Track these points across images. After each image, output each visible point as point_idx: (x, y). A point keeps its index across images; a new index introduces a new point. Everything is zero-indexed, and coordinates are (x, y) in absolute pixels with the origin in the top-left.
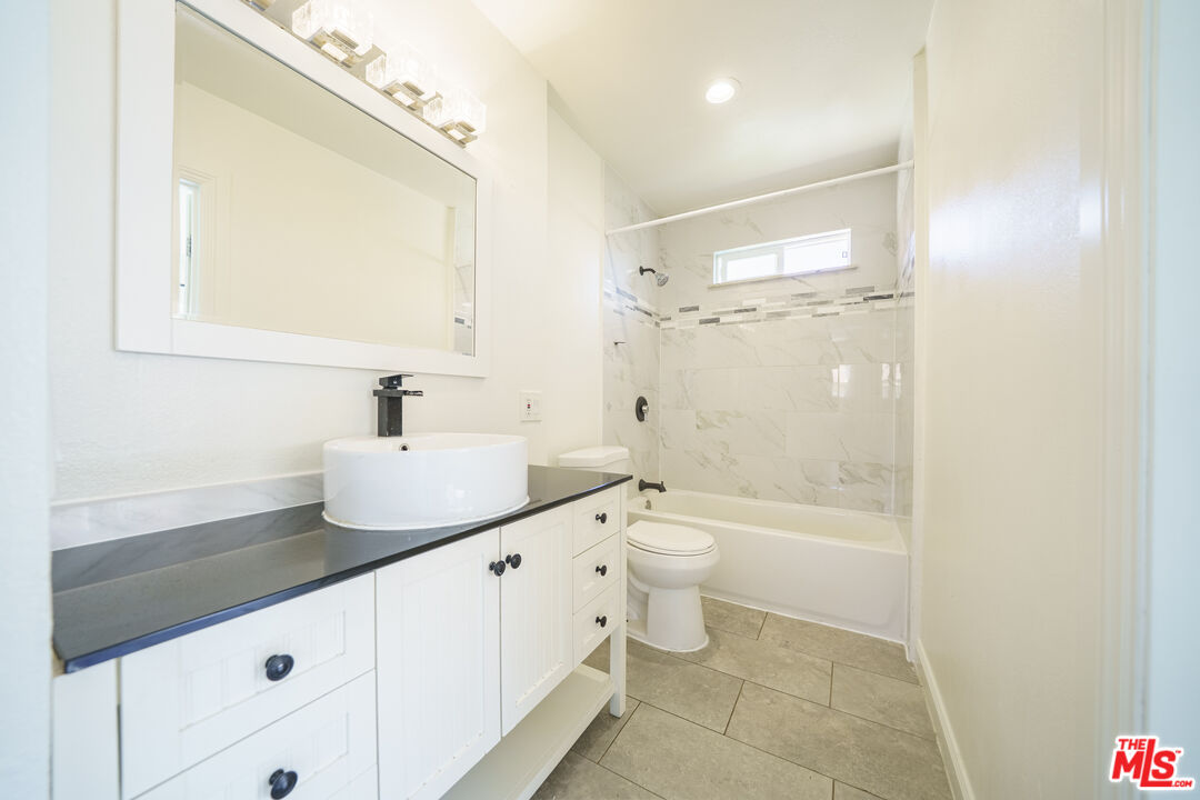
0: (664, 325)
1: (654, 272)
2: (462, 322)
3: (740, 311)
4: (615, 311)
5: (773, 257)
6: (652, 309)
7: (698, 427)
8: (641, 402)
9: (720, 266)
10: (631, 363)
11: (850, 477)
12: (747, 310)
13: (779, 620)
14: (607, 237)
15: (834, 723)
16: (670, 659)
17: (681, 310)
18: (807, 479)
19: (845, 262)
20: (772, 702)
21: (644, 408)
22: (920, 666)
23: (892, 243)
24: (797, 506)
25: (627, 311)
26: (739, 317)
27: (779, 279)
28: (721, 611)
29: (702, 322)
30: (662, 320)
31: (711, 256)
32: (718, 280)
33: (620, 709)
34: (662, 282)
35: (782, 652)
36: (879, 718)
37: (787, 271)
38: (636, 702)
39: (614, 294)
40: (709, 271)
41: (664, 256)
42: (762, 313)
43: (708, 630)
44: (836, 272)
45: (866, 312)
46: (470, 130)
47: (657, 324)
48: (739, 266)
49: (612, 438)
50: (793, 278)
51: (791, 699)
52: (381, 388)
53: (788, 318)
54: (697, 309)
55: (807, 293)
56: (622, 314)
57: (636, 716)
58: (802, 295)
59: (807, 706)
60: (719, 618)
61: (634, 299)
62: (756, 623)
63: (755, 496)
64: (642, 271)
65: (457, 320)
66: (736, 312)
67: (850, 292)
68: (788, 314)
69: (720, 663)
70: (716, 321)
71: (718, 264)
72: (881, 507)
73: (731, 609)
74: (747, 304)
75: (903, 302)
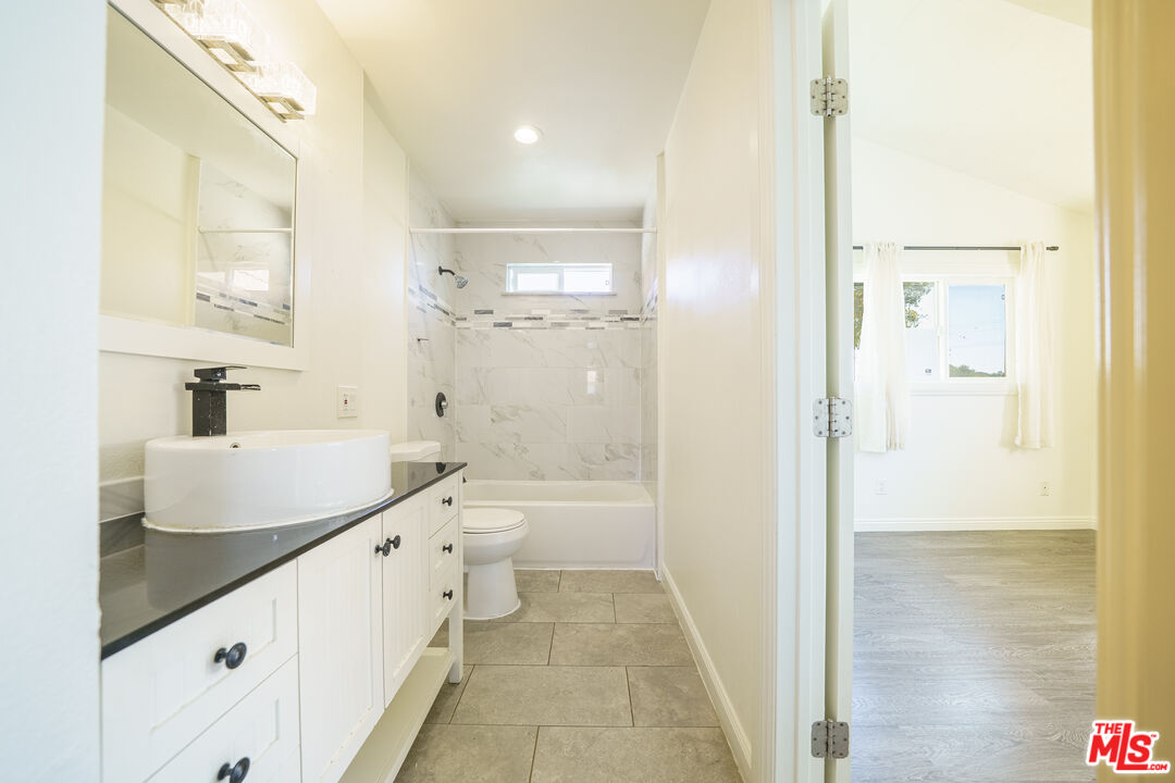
0: (459, 324)
1: (453, 274)
2: (207, 299)
3: (529, 319)
4: (418, 308)
5: (554, 277)
6: (449, 308)
7: (493, 420)
8: (441, 398)
9: (511, 277)
10: (432, 360)
11: (612, 456)
12: (535, 319)
13: (571, 573)
14: (411, 233)
15: (621, 632)
16: (492, 625)
17: (476, 312)
18: (583, 459)
19: (607, 289)
20: (578, 632)
21: (443, 404)
22: (665, 581)
23: (638, 279)
24: (575, 482)
25: (428, 309)
26: (529, 324)
27: (560, 295)
28: (526, 577)
29: (496, 325)
30: (458, 319)
31: (504, 266)
32: (510, 289)
33: (460, 675)
34: (462, 285)
35: (578, 595)
36: (647, 620)
37: (567, 289)
38: (473, 666)
39: (417, 290)
40: (501, 280)
41: (460, 259)
42: (547, 322)
43: (520, 595)
44: (602, 295)
45: (622, 329)
46: (296, 107)
47: (453, 323)
48: (528, 279)
49: (416, 435)
50: (571, 296)
51: (591, 626)
52: (198, 380)
53: (568, 328)
54: (491, 312)
55: (582, 310)
56: (424, 311)
57: (473, 677)
58: (579, 311)
59: (601, 627)
60: (527, 584)
61: (434, 298)
62: (554, 581)
63: (543, 478)
64: (441, 271)
65: (200, 296)
66: (526, 319)
67: (612, 312)
68: (567, 325)
69: (534, 616)
70: (509, 325)
71: (511, 274)
72: (632, 475)
73: (534, 574)
74: (535, 313)
75: (648, 324)
